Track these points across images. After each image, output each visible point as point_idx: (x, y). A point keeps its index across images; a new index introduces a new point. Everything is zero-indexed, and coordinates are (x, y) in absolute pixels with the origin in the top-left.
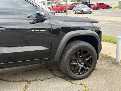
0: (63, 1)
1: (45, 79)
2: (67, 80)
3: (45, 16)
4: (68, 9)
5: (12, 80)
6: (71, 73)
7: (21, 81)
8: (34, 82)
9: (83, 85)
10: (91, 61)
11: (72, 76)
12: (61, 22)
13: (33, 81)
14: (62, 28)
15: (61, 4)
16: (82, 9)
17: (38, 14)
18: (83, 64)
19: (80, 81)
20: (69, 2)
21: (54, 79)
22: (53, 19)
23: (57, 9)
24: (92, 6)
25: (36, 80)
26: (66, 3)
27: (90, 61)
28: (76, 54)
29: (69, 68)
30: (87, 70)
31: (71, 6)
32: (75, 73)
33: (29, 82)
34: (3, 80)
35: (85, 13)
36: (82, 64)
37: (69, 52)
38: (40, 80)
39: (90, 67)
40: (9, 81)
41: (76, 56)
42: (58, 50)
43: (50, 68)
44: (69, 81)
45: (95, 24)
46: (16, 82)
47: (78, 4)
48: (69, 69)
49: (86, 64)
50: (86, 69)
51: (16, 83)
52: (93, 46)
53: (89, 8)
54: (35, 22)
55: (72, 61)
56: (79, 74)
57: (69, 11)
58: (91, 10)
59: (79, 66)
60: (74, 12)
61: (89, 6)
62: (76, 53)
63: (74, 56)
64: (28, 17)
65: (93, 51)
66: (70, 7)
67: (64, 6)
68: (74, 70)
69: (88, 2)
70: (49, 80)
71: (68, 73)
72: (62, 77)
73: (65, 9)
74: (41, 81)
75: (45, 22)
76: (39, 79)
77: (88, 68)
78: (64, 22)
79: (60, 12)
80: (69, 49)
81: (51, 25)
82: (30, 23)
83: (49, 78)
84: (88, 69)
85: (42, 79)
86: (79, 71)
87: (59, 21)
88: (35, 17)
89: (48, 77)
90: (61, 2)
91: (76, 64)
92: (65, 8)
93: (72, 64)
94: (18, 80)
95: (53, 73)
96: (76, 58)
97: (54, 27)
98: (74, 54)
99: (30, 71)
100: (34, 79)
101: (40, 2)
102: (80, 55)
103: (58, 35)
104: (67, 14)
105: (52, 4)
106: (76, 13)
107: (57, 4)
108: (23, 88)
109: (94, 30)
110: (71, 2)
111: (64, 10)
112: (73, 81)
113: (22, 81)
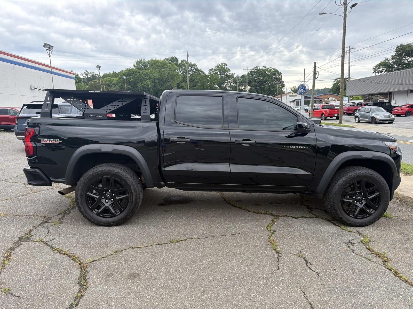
0: (334, 99)
1: (299, 217)
2: (335, 224)
3: (309, 129)
4: (344, 113)
5: (254, 210)
6: (342, 214)
7: (264, 214)
8: (283, 217)
9: (360, 234)
10: (379, 201)
11: (344, 219)
12: (332, 138)
13: (281, 216)
14: (333, 145)
15: (331, 105)
16: (374, 115)
17: (300, 126)
18: (364, 203)
19: (357, 228)
20: (347, 102)
21: (314, 219)
22: (319, 133)
23: (323, 113)
24: (395, 110)
25: (287, 216)
26: (341, 103)
27: (377, 200)
28: (352, 186)
29: (340, 205)
30: (370, 214)
31: (351, 108)
32: (348, 214)
33: (277, 217)
34: (241, 208)
35: (378, 121)
36: (362, 203)
37: (341, 181)
38: (292, 217)
39: (376, 210)
40: (249, 211)
41: (353, 189)
42: (322, 179)
43: (307, 205)
44: (338, 226)
45: (389, 144)
46: (258, 213)
47: (365, 105)
48: (338, 207)
49: (368, 203)
50: (368, 211)
51: (259, 215)
52: (382, 176)
53: (389, 114)
54: (293, 135)
55: (345, 196)
56: (356, 217)
57: (345, 117)
58: (393, 116)
59: (356, 206)
60: (355, 119)
61: (389, 109)
62: (353, 184)
63: (349, 189)
64: (284, 129)
65: (383, 184)
66: (349, 110)
67: (336, 108)
68: (348, 210)
69: (387, 101)
70: (306, 219)
71: (337, 212)
72: (326, 219)
73: (338, 114)
74: (293, 219)
75: (308, 136)
76: (290, 216)
77: (372, 210)
78: (336, 137)
79: (327, 118)
80: (342, 178)
81: (317, 140)
82: (286, 136)
83: (306, 217)
84: (372, 213)
85: (294, 216)
86: (356, 213)
87: (328, 136)
88: (294, 129)
89: (305, 215)
90: (331, 100)
91: (351, 201)
92: (338, 111)
93: (344, 200)
94: (261, 212)
95: (313, 212)
96: (352, 192)
97: (321, 145)
98: (350, 186)
99: (277, 203)
100: (284, 215)
101: (290, 101)
102: (359, 188)
103: (326, 156)
104: (341, 123)
105: (314, 104)
106: (359, 122)
107: (323, 104)
108: (268, 222)
109: (389, 152)
110: (350, 101)
111: (336, 115)
112: (343, 227)
113: (267, 214)
